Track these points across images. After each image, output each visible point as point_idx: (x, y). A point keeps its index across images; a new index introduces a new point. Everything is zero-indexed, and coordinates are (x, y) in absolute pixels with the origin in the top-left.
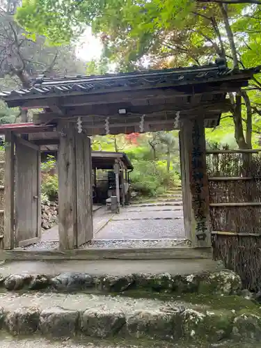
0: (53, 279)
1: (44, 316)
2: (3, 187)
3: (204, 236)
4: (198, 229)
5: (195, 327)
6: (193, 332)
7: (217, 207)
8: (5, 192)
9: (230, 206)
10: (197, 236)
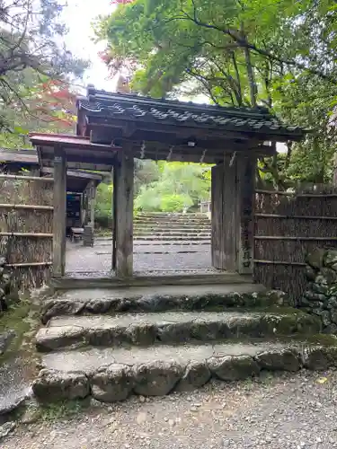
0: (139, 301)
1: (162, 327)
2: (52, 208)
3: (249, 263)
4: (244, 258)
5: (277, 326)
6: (275, 330)
7: (258, 239)
8: (55, 214)
9: (268, 239)
10: (244, 264)
